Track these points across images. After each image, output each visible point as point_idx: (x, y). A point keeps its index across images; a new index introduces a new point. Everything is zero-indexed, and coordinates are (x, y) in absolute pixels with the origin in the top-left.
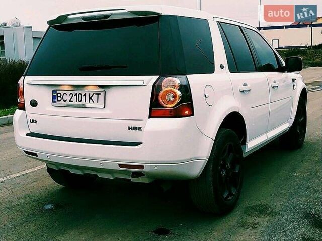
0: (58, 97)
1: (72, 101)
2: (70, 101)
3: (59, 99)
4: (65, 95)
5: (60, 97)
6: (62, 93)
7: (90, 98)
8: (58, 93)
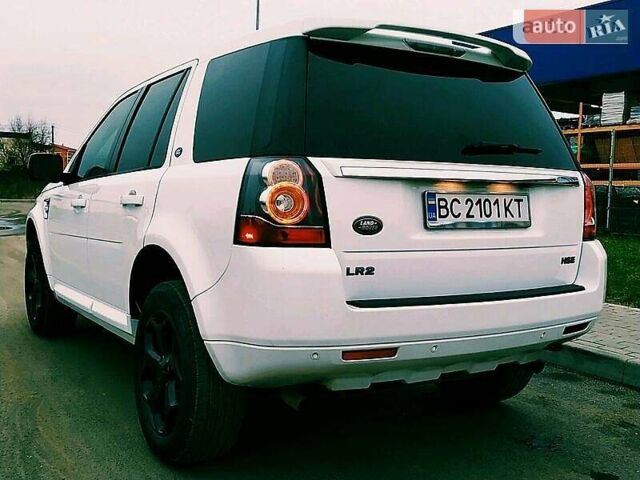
0: (440, 207)
1: (473, 217)
2: (468, 216)
3: (444, 212)
4: (455, 203)
5: (445, 207)
6: (449, 199)
7: (507, 209)
8: (440, 200)
